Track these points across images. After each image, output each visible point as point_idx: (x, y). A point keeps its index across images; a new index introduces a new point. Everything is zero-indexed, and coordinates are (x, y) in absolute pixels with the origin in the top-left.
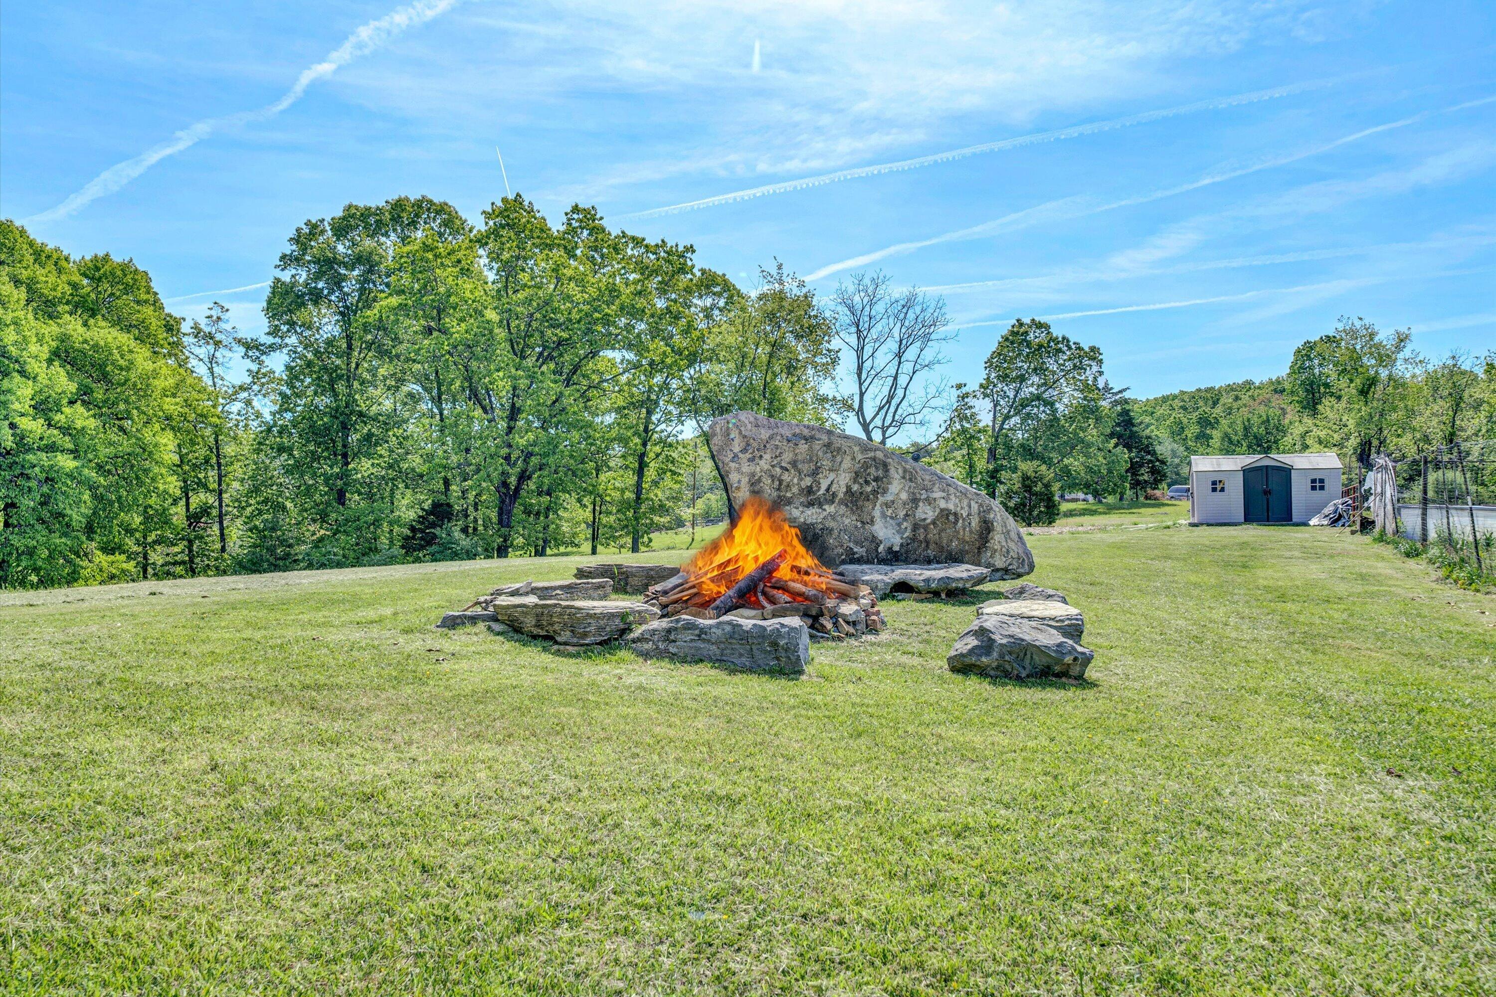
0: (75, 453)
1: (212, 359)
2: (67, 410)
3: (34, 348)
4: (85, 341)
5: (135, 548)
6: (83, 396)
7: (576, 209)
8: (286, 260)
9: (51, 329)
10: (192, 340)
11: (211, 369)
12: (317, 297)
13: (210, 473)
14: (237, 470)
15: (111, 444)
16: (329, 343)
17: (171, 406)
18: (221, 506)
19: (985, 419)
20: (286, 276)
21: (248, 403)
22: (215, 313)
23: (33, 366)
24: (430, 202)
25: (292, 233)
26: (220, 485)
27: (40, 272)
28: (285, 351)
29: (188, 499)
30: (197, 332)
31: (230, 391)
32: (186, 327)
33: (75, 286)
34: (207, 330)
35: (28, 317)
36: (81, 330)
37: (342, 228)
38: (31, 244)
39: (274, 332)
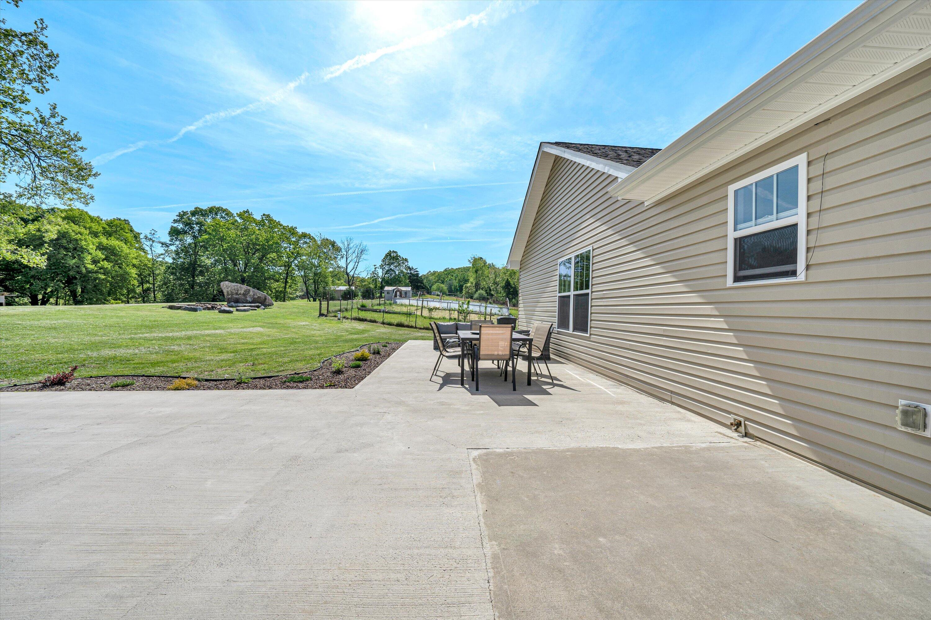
0: (104, 274)
1: (151, 245)
2: (102, 263)
3: (91, 246)
4: (107, 244)
5: (125, 299)
6: (107, 259)
7: (264, 215)
8: (175, 221)
9: (97, 240)
10: (144, 240)
11: (151, 249)
12: (185, 232)
13: (151, 278)
14: (159, 278)
15: (116, 271)
16: (190, 244)
17: (134, 261)
18: (154, 288)
19: (380, 274)
20: (175, 225)
21: (164, 259)
22: (153, 232)
23: (91, 251)
24: (222, 208)
25: (178, 214)
26: (154, 281)
27: (93, 225)
28: (175, 246)
29: (143, 286)
30: (146, 237)
31: (158, 255)
32: (142, 236)
33: (103, 228)
34: (150, 237)
35: (89, 238)
36: (106, 240)
37: (193, 214)
38: (90, 217)
39: (171, 240)
